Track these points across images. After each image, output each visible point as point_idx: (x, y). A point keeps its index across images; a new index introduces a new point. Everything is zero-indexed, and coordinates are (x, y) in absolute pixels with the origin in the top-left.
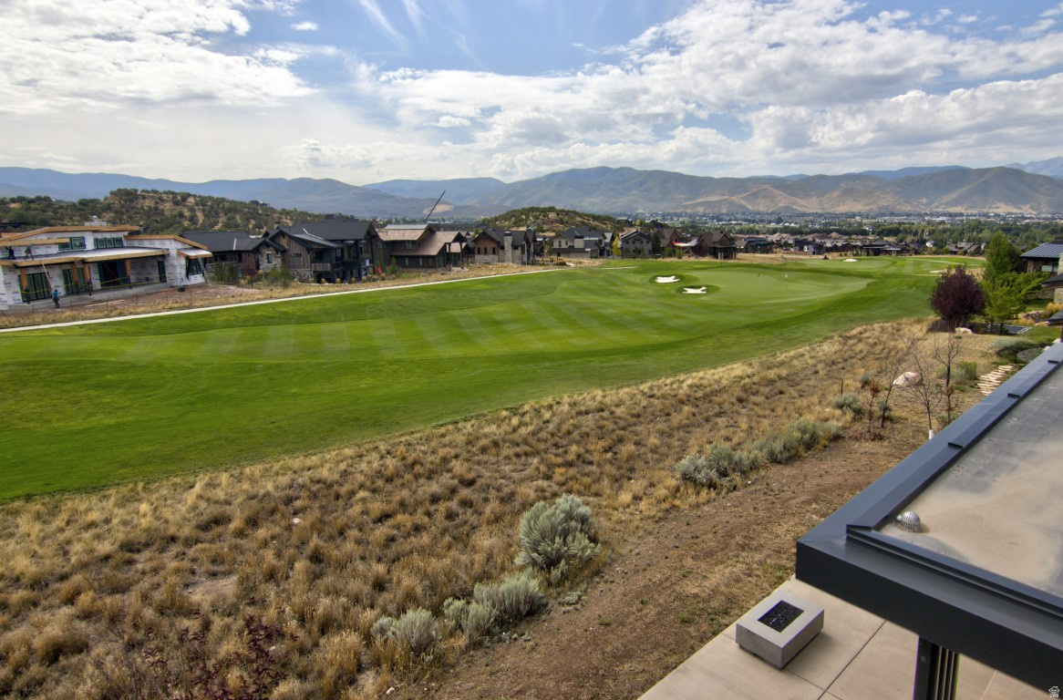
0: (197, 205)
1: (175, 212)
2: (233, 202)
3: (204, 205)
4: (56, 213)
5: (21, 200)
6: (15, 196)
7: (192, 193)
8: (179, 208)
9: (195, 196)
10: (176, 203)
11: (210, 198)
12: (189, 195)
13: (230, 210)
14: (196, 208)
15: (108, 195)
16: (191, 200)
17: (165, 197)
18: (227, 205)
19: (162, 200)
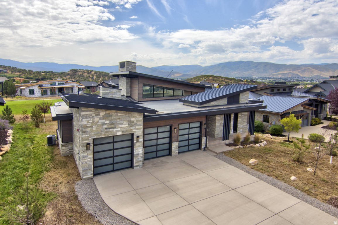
0: (94, 74)
1: (88, 76)
2: (106, 73)
3: (97, 74)
4: (54, 76)
5: (45, 72)
6: (43, 71)
7: (93, 70)
8: (89, 75)
9: (94, 71)
10: (88, 73)
11: (99, 72)
12: (92, 71)
13: (104, 75)
14: (94, 75)
15: (69, 71)
16: (93, 72)
17: (85, 71)
18: (103, 74)
19: (84, 72)
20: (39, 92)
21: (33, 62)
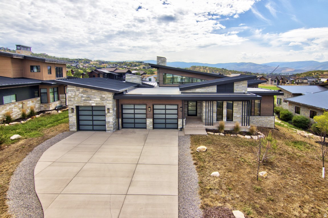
0: (208, 69)
1: (203, 71)
2: (218, 68)
3: (210, 69)
7: (208, 66)
8: (204, 70)
9: (208, 67)
10: (204, 69)
11: (212, 68)
12: (207, 67)
13: (216, 70)
14: (208, 70)
15: (190, 67)
16: (207, 68)
17: (202, 67)
18: (215, 69)
19: (201, 68)
20: (154, 80)
21: (171, 62)
